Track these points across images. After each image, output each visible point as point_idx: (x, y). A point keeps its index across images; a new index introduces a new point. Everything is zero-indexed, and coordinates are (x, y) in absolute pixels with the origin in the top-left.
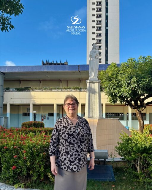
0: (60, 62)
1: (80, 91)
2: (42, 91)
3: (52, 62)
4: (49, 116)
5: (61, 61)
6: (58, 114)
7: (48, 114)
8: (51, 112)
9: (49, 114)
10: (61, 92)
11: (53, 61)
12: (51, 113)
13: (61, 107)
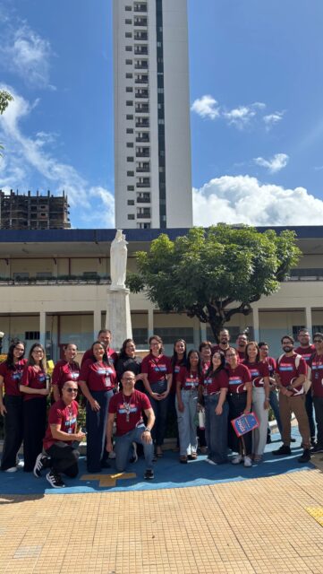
0: (47, 195)
1: (98, 284)
2: (13, 285)
3: (27, 195)
4: (27, 338)
5: (49, 192)
6: (48, 335)
7: (24, 333)
8: (33, 330)
9: (27, 333)
10: (56, 287)
11: (29, 192)
12: (31, 333)
13: (56, 318)
